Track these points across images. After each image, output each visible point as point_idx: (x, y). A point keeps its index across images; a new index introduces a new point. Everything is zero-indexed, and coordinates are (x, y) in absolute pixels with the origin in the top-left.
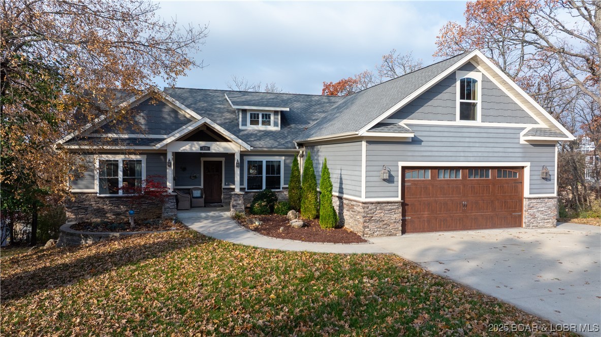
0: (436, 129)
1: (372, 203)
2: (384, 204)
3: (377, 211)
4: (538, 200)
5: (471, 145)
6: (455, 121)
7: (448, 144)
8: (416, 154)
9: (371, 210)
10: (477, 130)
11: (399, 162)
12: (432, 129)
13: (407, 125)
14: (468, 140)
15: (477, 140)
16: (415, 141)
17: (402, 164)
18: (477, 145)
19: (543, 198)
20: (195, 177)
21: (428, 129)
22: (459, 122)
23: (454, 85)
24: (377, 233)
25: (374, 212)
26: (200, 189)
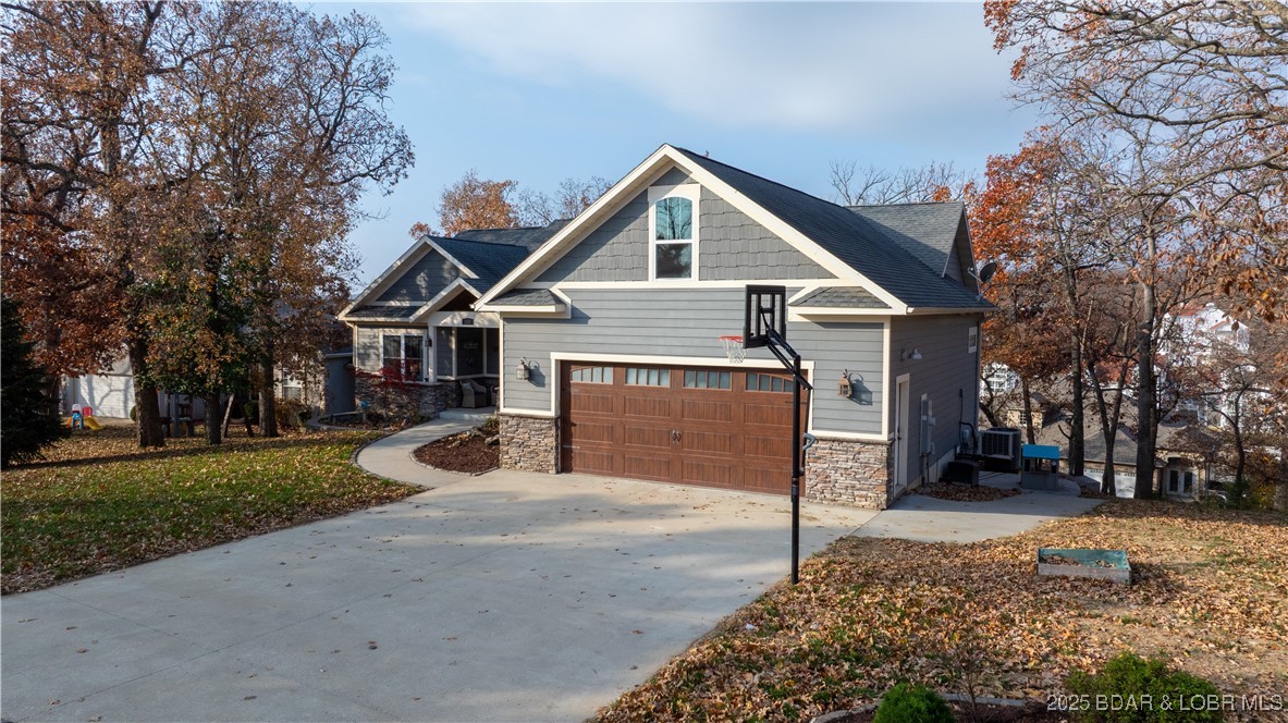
0: (613, 296)
1: (513, 417)
2: (530, 420)
3: (520, 430)
4: (836, 444)
5: (679, 324)
6: (647, 279)
7: (635, 323)
8: (580, 339)
9: (511, 426)
10: (692, 296)
11: (552, 354)
12: (606, 296)
13: (563, 291)
14: (672, 314)
15: (691, 315)
16: (577, 317)
17: (556, 356)
18: (691, 324)
19: (848, 441)
21: (598, 296)
22: (654, 282)
23: (644, 215)
24: (521, 464)
25: (514, 432)
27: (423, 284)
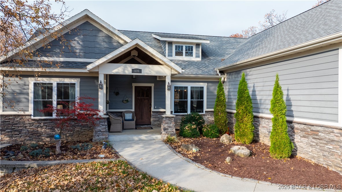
20: (127, 101)
26: (131, 112)
27: (78, 47)
